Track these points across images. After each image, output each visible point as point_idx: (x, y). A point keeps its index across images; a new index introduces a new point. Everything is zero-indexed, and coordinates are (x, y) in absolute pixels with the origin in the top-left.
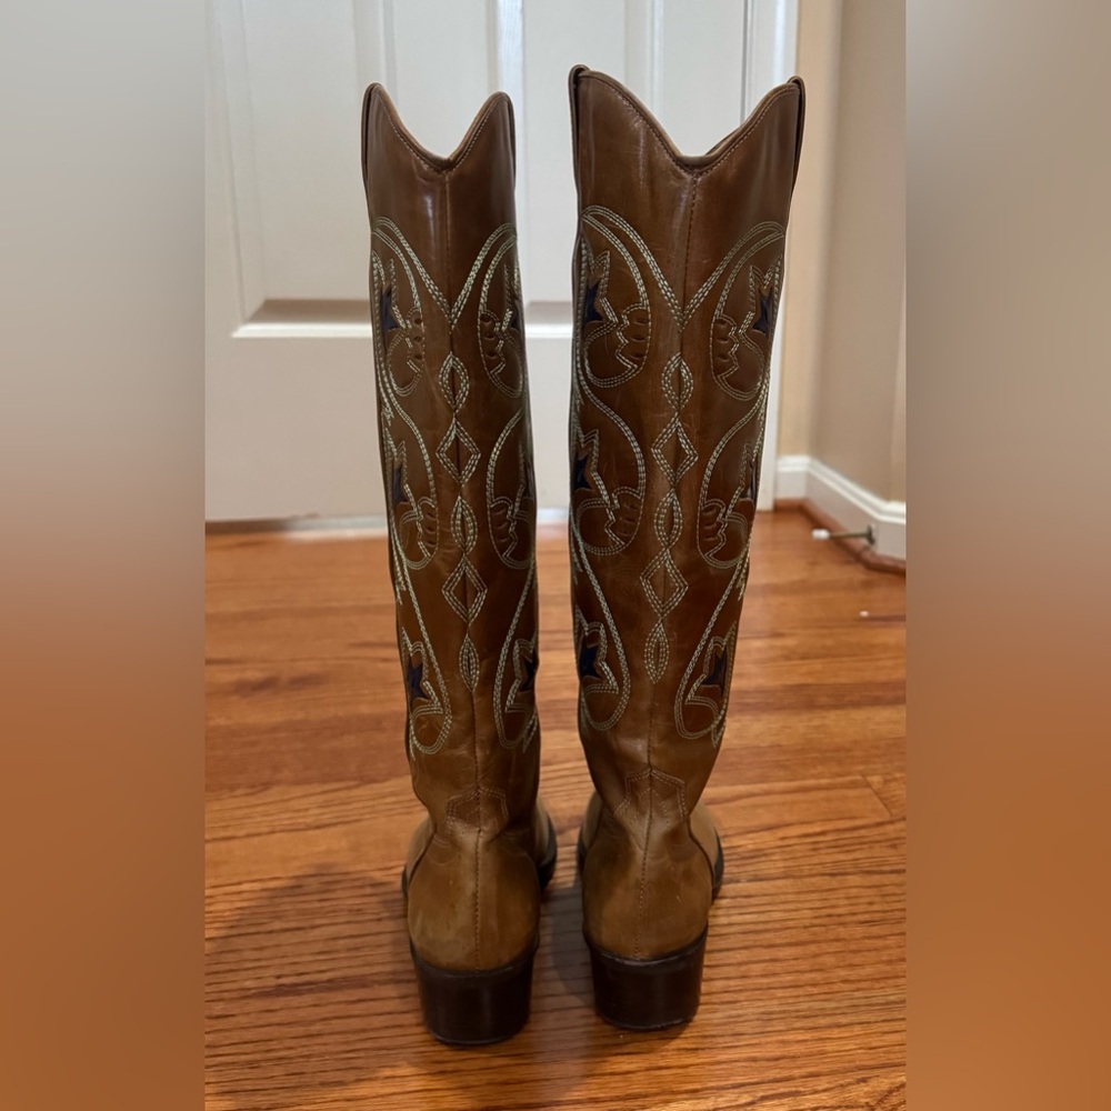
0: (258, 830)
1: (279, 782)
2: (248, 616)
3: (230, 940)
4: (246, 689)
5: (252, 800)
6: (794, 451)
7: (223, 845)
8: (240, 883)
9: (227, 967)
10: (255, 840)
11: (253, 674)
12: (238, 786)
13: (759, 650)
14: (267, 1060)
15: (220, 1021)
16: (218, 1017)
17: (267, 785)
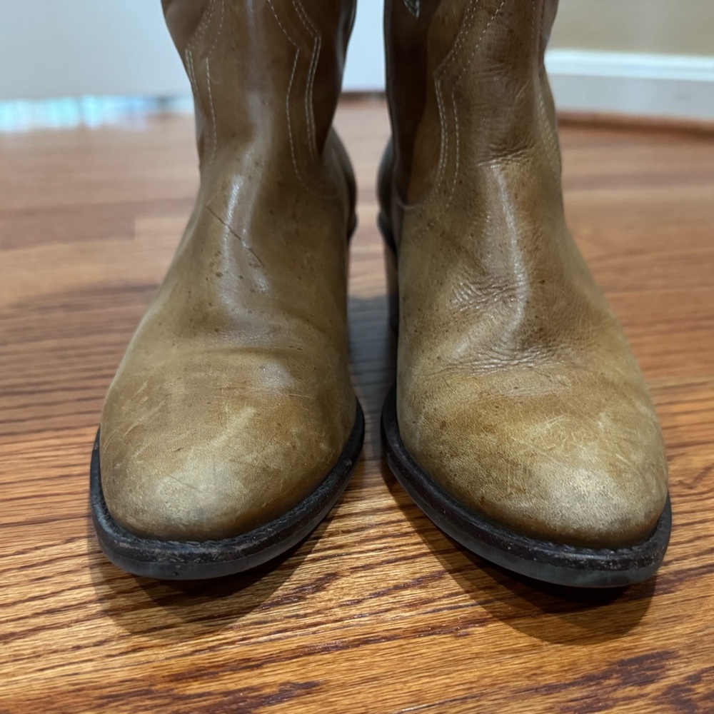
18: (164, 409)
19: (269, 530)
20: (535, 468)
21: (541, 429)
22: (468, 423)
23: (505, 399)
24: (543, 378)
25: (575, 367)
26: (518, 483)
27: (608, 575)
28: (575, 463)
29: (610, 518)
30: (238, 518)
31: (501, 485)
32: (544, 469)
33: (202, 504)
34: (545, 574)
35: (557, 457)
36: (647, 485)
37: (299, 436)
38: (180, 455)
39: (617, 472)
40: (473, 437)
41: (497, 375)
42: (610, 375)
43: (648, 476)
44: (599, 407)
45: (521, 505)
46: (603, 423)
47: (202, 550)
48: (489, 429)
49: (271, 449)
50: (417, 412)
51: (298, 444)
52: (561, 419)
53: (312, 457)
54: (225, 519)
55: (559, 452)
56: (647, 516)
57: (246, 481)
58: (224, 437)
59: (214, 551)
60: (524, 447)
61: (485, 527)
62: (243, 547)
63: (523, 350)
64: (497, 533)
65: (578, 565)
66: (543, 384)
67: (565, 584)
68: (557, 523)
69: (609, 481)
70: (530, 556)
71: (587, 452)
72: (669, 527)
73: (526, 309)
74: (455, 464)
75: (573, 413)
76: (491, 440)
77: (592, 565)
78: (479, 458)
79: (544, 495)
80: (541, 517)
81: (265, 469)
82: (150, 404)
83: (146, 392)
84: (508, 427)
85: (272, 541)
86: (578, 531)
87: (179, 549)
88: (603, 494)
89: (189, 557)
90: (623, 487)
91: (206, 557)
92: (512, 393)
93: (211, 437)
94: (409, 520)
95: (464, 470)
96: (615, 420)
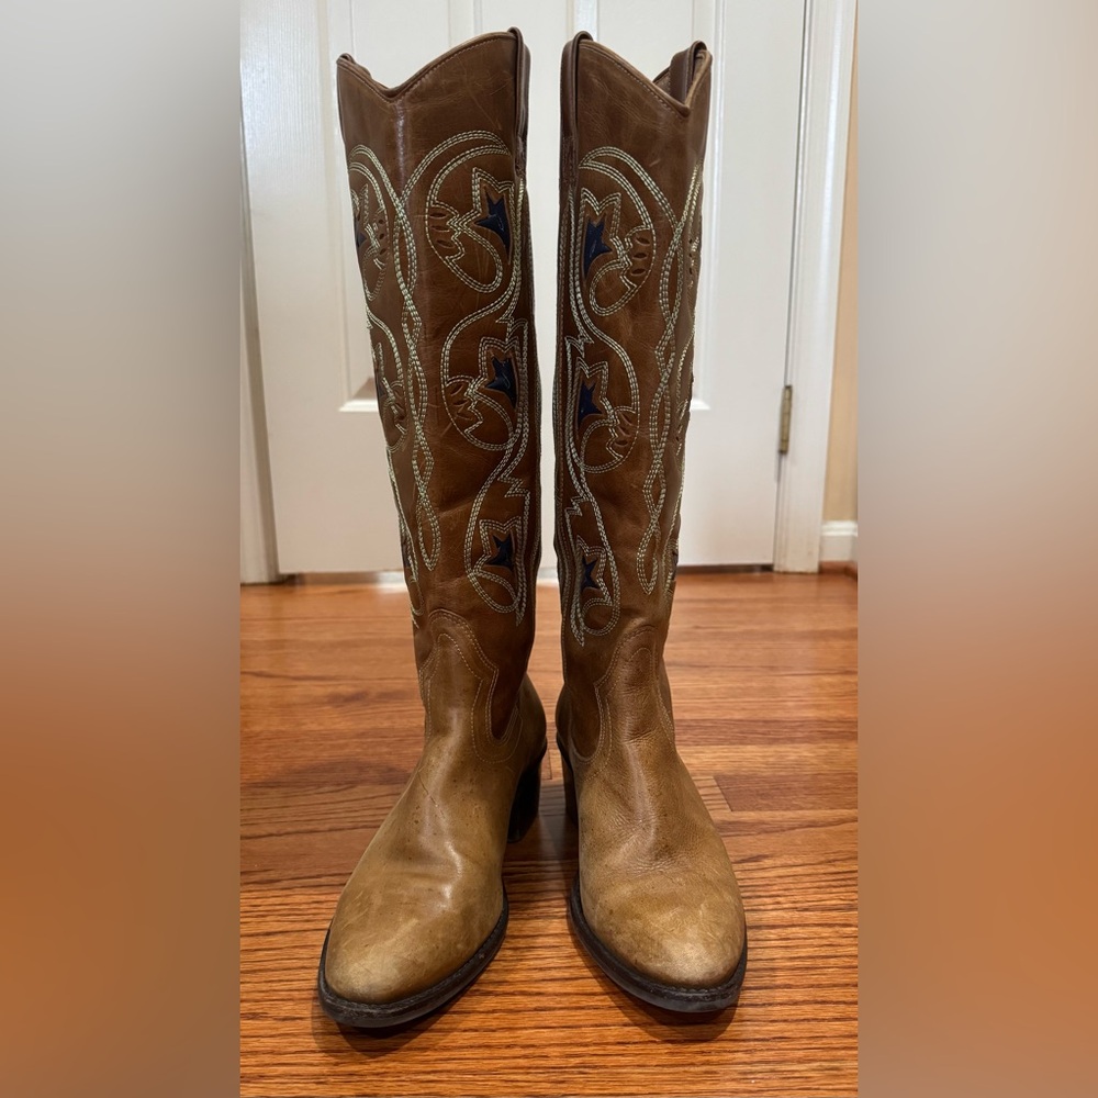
0: (341, 825)
1: (363, 782)
2: (346, 645)
3: (304, 934)
4: (338, 701)
5: (338, 797)
6: (840, 518)
7: (306, 838)
8: (319, 876)
9: (300, 963)
10: (337, 835)
11: (345, 689)
12: (325, 783)
13: (832, 685)
14: (335, 1074)
15: (288, 1023)
16: (285, 1019)
17: (352, 784)
18: (366, 915)
19: (412, 1001)
20: (664, 943)
21: (667, 917)
22: (626, 912)
23: (646, 896)
24: (669, 880)
25: (688, 871)
26: (654, 952)
27: (704, 1004)
28: (685, 939)
29: (704, 971)
30: (392, 993)
31: (646, 953)
32: (668, 943)
33: (372, 982)
34: (671, 1006)
35: (675, 936)
36: (724, 949)
37: (443, 940)
38: (367, 949)
39: (707, 944)
40: (629, 922)
41: (642, 878)
42: (709, 876)
43: (726, 945)
44: (701, 899)
45: (656, 966)
46: (702, 912)
47: (368, 1010)
48: (638, 917)
49: (421, 948)
50: (595, 901)
51: (441, 946)
52: (678, 909)
53: (450, 954)
54: (385, 992)
55: (676, 932)
56: (724, 969)
57: (400, 970)
58: (394, 940)
59: (374, 1011)
60: (658, 929)
61: (638, 979)
62: (393, 1011)
63: (657, 860)
64: (645, 982)
65: (689, 1000)
66: (668, 886)
67: (682, 1010)
68: (675, 976)
69: (703, 950)
70: (662, 995)
71: (692, 932)
72: (744, 970)
73: (657, 833)
74: (619, 938)
75: (685, 905)
76: (639, 924)
77: (696, 999)
78: (633, 936)
79: (669, 959)
80: (667, 972)
81: (414, 963)
82: (360, 909)
83: (360, 900)
84: (649, 916)
85: (412, 1009)
86: (687, 980)
87: (356, 1008)
88: (699, 958)
89: (360, 1014)
90: (710, 953)
91: (370, 1015)
92: (652, 892)
93: (386, 939)
94: (595, 977)
95: (625, 942)
96: (709, 909)
